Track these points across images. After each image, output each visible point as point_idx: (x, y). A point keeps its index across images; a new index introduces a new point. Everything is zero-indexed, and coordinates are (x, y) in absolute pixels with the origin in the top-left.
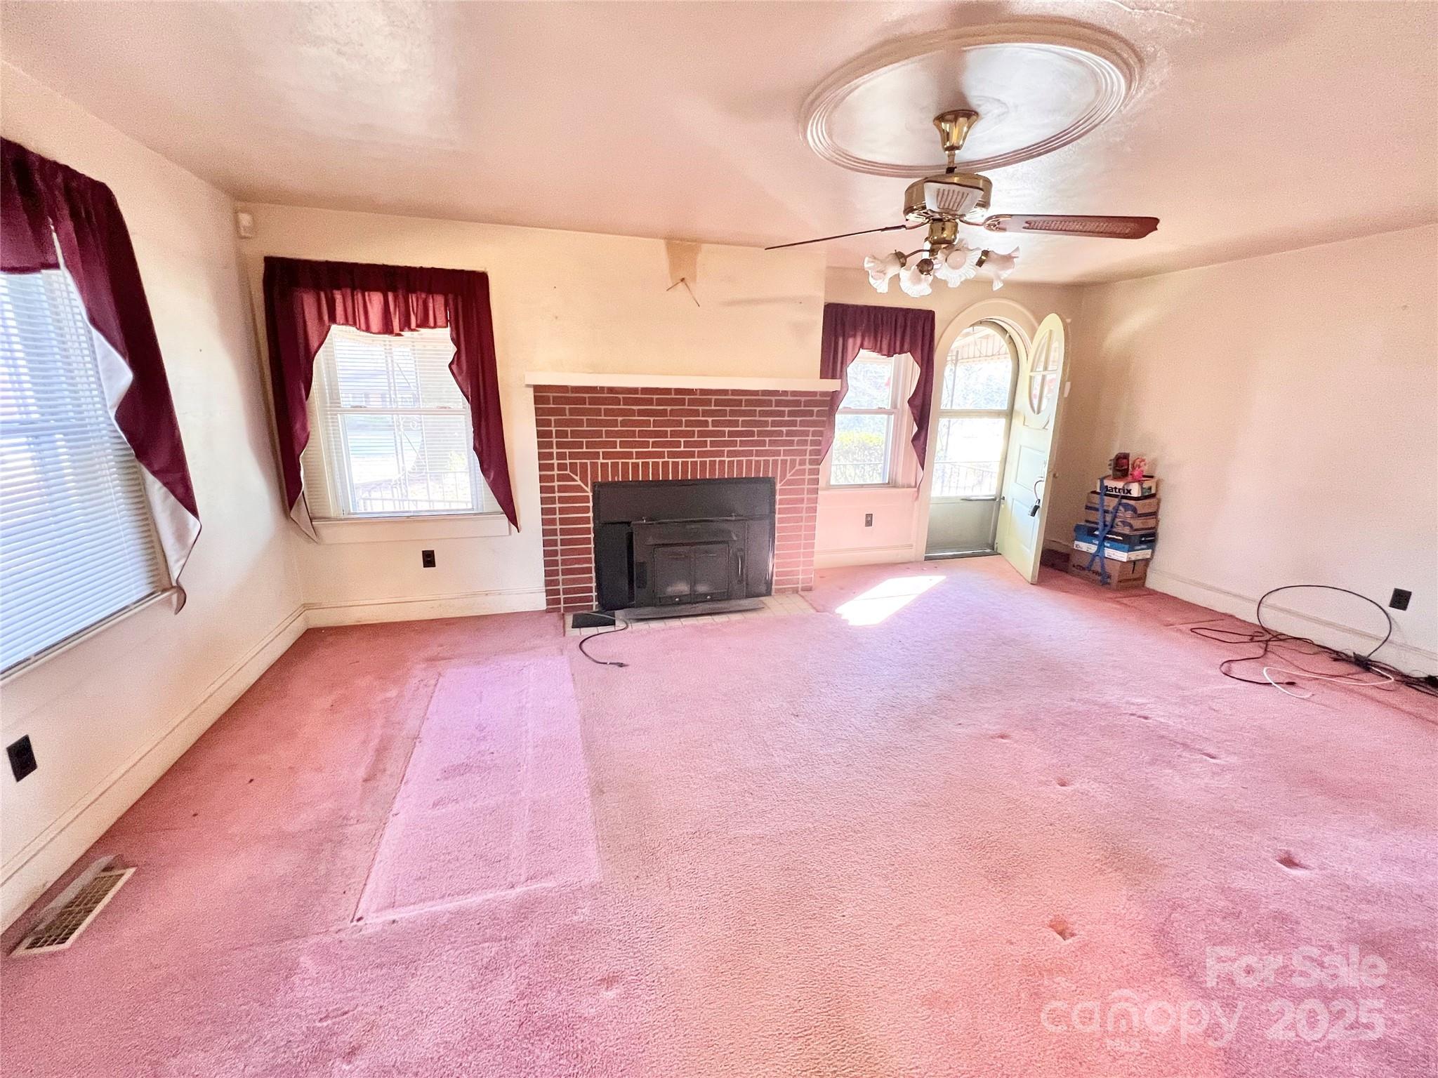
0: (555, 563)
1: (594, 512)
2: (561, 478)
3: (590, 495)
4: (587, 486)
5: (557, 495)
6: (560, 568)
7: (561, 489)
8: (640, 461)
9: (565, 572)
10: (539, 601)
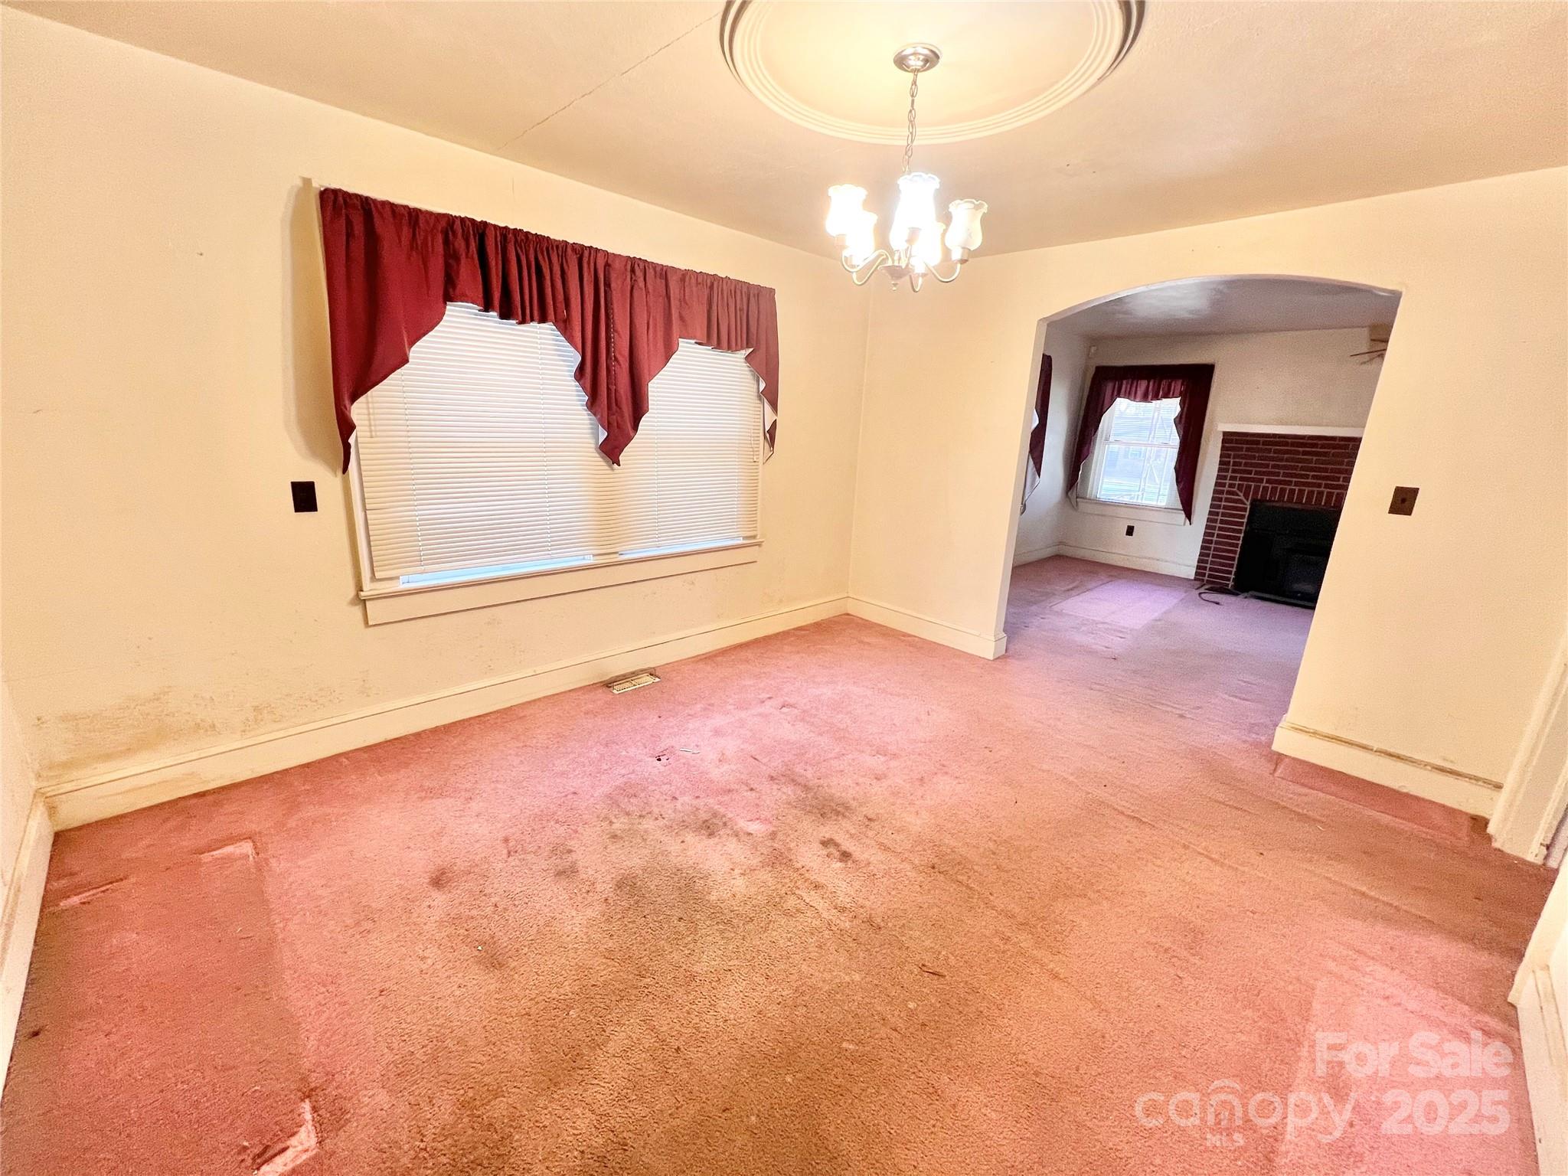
0: (1209, 549)
1: (1248, 519)
2: (1229, 493)
3: (1249, 507)
4: (1247, 500)
5: (1223, 503)
6: (1212, 552)
7: (1227, 500)
8: (1297, 488)
9: (1214, 556)
10: (1190, 573)
